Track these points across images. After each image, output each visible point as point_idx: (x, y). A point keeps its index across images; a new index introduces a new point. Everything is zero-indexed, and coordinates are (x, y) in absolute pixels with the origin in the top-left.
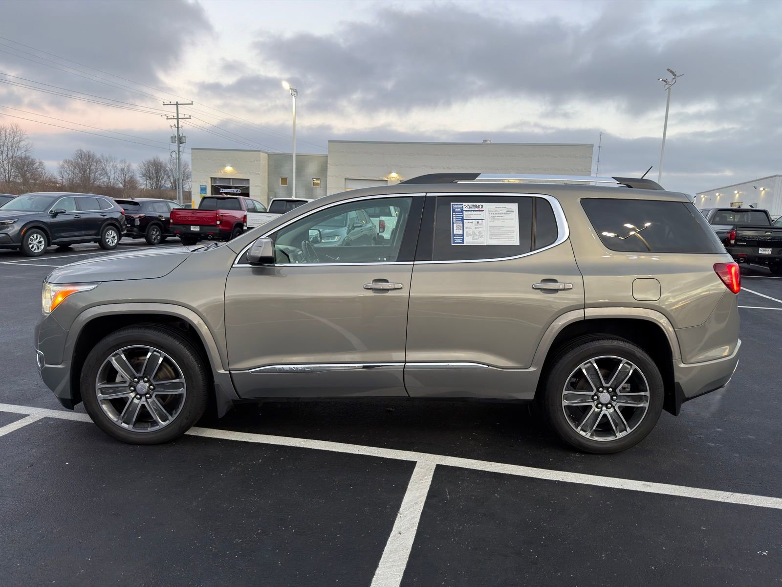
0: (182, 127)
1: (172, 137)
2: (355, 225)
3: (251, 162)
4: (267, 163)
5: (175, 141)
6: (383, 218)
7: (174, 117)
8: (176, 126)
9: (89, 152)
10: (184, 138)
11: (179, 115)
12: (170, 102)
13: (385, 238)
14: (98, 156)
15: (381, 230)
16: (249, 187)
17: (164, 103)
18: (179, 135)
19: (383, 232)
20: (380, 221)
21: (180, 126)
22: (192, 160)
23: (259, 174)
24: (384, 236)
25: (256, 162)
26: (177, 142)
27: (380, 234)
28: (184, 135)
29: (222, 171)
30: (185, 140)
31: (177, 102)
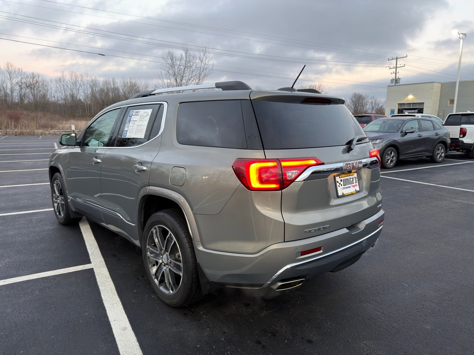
0: (398, 72)
1: (391, 80)
2: (406, 132)
3: (427, 90)
4: (440, 90)
5: (393, 82)
6: (463, 126)
7: (394, 67)
8: (395, 72)
9: (359, 94)
10: (399, 80)
11: (397, 65)
12: (393, 58)
13: (465, 142)
14: (363, 95)
15: (462, 136)
16: (423, 108)
17: (389, 59)
18: (396, 78)
19: (464, 137)
20: (461, 128)
21: (397, 72)
22: (387, 93)
23: (431, 98)
24: (464, 141)
25: (430, 90)
26: (394, 83)
27: (460, 139)
28: (399, 78)
29: (406, 99)
30: (400, 81)
31: (397, 57)
